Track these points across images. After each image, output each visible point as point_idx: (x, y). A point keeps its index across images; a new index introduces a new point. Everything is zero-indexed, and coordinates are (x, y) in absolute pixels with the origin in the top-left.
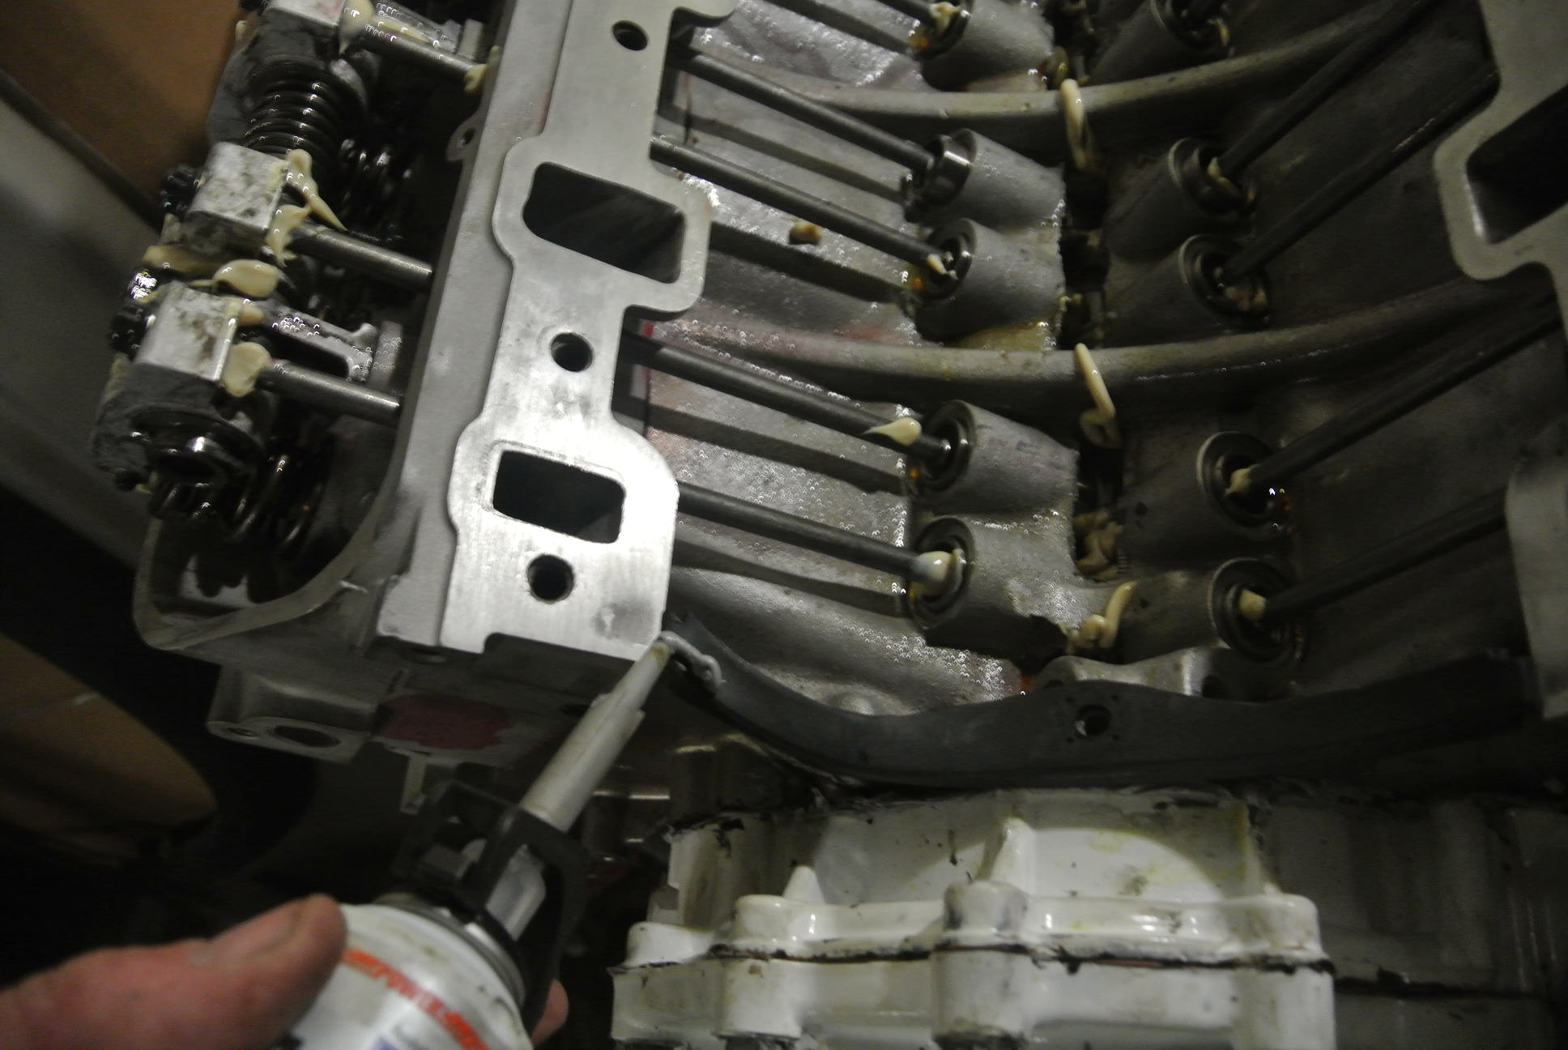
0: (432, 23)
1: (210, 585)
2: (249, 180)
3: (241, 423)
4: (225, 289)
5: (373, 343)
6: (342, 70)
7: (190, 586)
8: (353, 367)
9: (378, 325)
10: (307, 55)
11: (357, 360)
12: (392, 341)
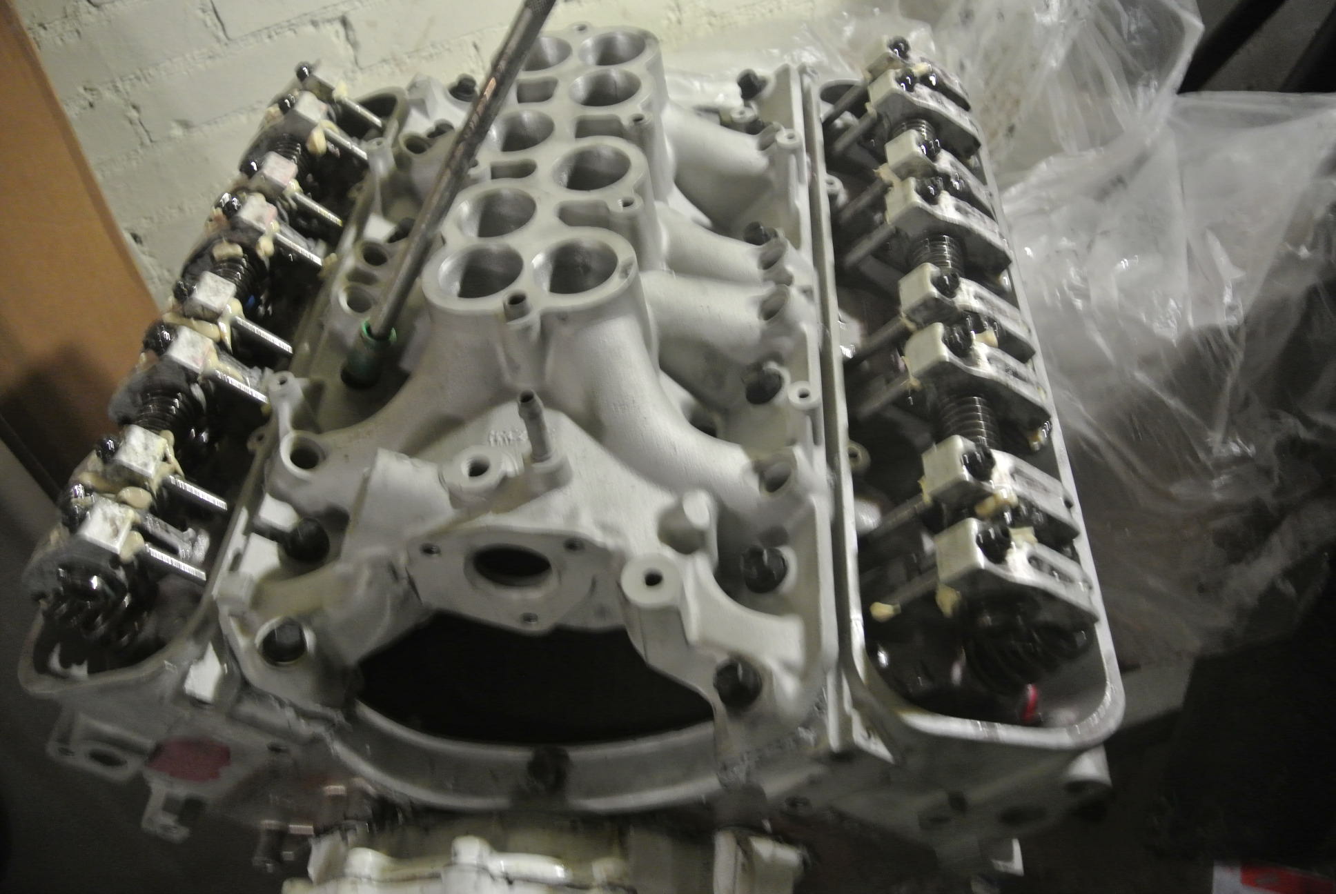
0: (246, 368)
1: (65, 663)
2: (146, 448)
3: (121, 574)
4: (123, 503)
5: (193, 542)
6: (197, 391)
7: (55, 662)
8: (181, 551)
9: (197, 532)
10: (181, 381)
11: (183, 549)
12: (204, 542)
